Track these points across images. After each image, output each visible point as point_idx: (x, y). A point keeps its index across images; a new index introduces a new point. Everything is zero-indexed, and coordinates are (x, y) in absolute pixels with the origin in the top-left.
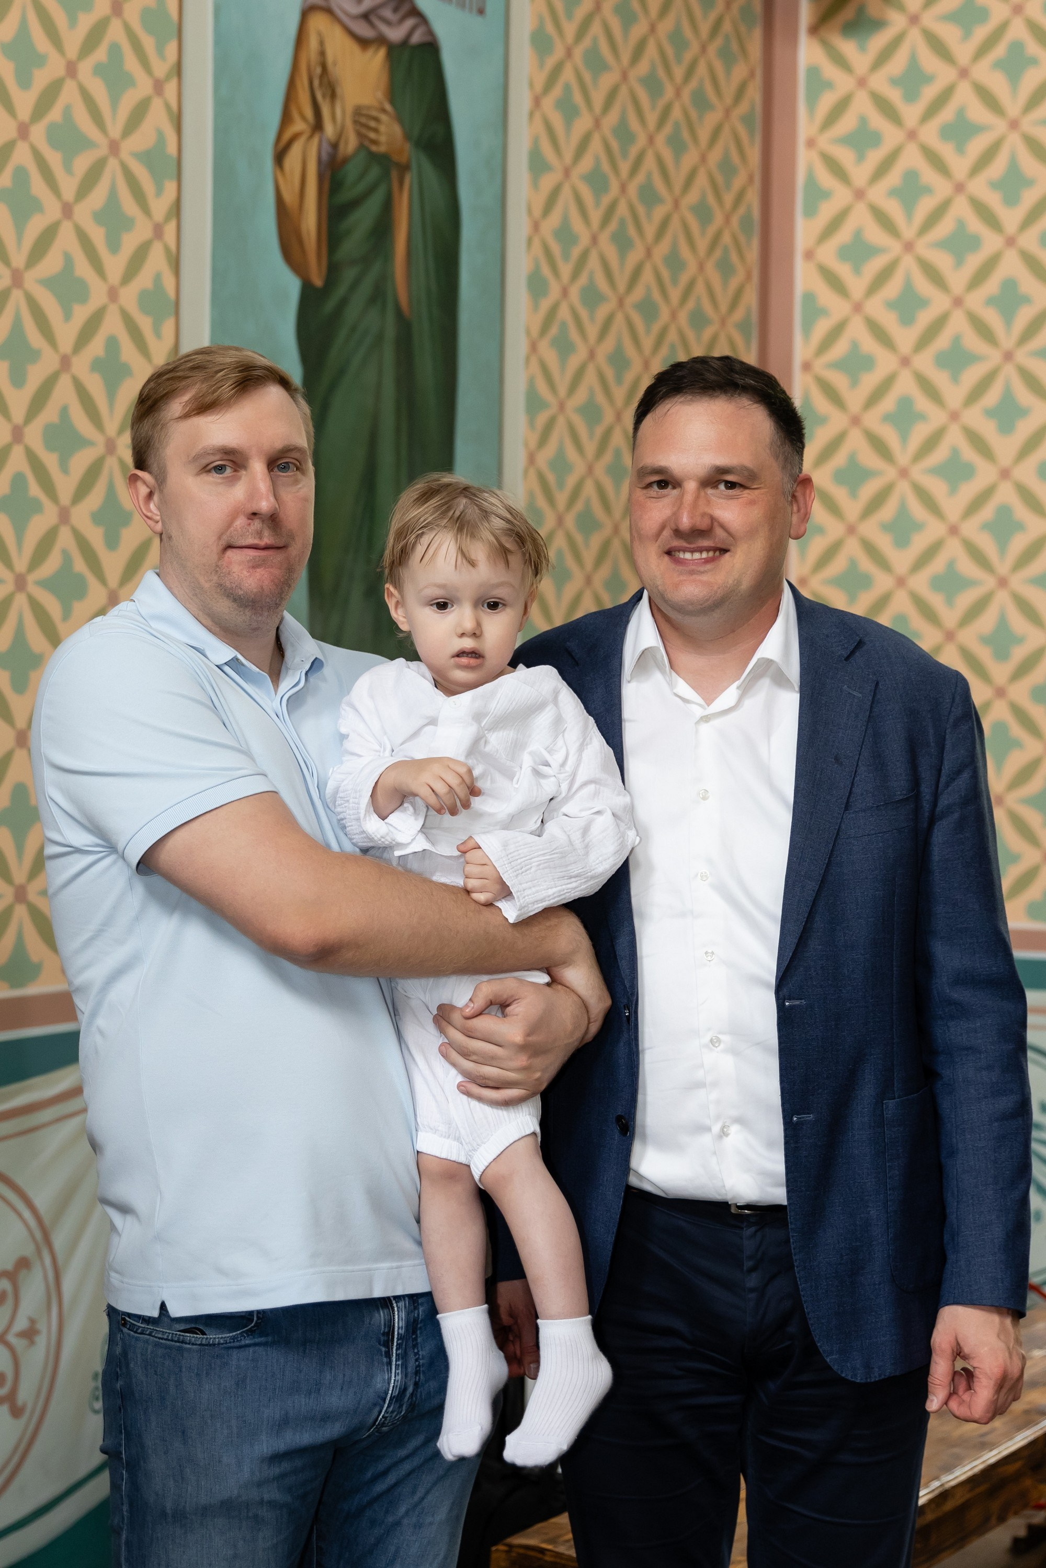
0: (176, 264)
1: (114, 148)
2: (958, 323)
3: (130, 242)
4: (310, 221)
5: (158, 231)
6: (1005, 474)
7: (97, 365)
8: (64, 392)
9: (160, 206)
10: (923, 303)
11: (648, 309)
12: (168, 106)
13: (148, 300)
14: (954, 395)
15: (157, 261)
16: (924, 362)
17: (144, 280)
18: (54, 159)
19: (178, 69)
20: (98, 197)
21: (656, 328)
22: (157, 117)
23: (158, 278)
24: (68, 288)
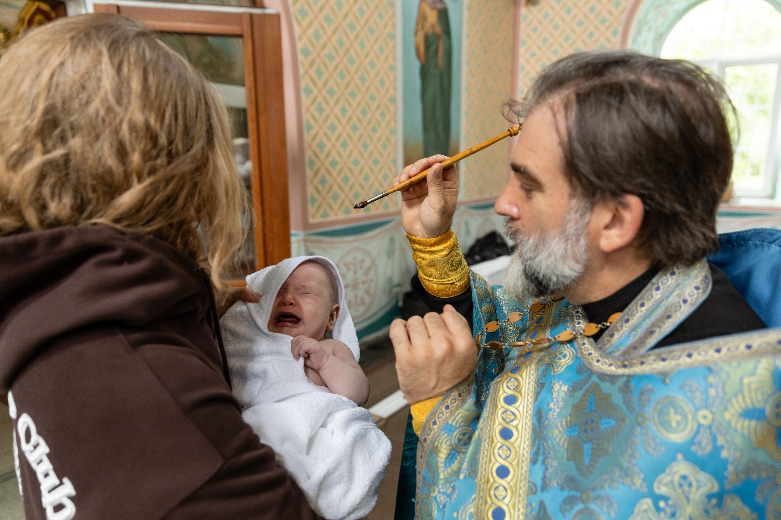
0: (394, 58)
1: (381, 33)
3: (385, 54)
4: (422, 49)
5: (391, 52)
7: (379, 82)
8: (372, 89)
9: (391, 46)
12: (392, 23)
13: (389, 67)
15: (390, 59)
17: (388, 63)
18: (369, 35)
19: (394, 15)
20: (378, 44)
22: (390, 26)
23: (391, 63)
24: (373, 65)
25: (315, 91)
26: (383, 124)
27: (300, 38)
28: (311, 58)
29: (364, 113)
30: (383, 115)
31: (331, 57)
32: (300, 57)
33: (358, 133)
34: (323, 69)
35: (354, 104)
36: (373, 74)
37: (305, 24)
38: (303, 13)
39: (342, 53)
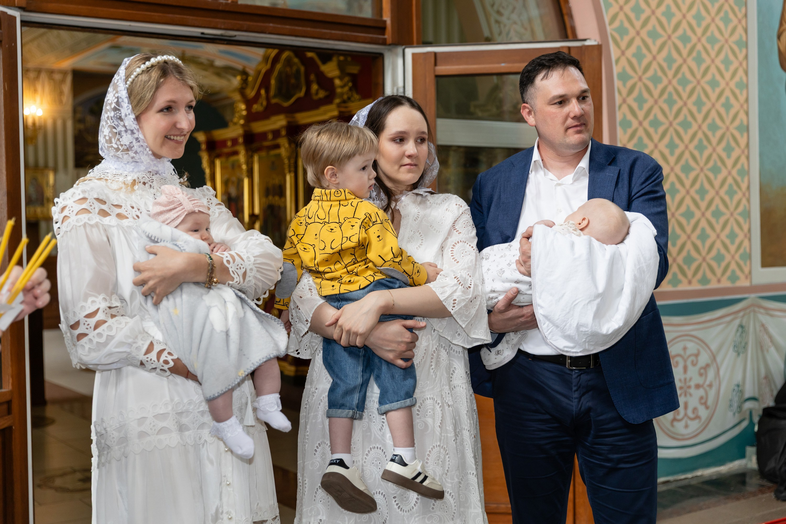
0: (746, 73)
1: (727, 41)
3: (732, 68)
5: (741, 64)
7: (723, 105)
8: (713, 114)
9: (741, 56)
12: (743, 27)
13: (738, 85)
15: (741, 73)
17: (737, 79)
18: (708, 47)
19: (746, 15)
20: (722, 56)
22: (740, 30)
23: (741, 79)
24: (714, 84)
25: (635, 124)
26: (729, 163)
27: (617, 61)
28: (629, 84)
29: (700, 148)
30: (729, 150)
31: (656, 80)
32: (617, 83)
33: (692, 175)
34: (646, 95)
35: (686, 138)
36: (713, 97)
37: (623, 45)
38: (622, 31)
39: (670, 74)
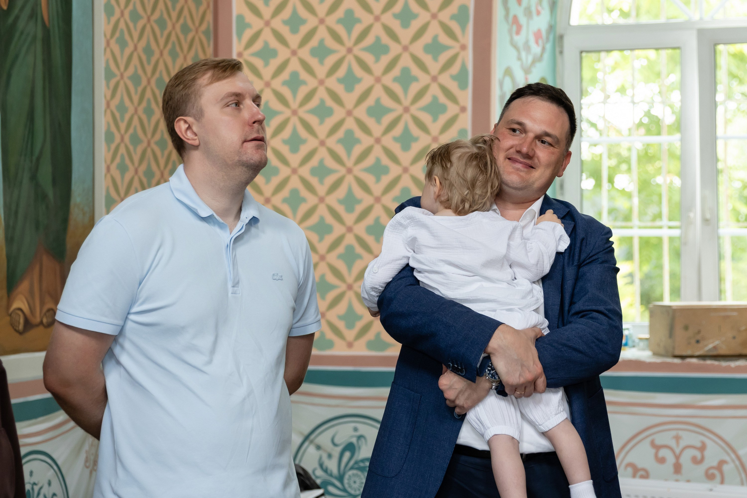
2: (322, 33)
6: (349, 113)
10: (303, 22)
11: (162, 23)
14: (321, 71)
16: (304, 53)
21: (166, 33)
